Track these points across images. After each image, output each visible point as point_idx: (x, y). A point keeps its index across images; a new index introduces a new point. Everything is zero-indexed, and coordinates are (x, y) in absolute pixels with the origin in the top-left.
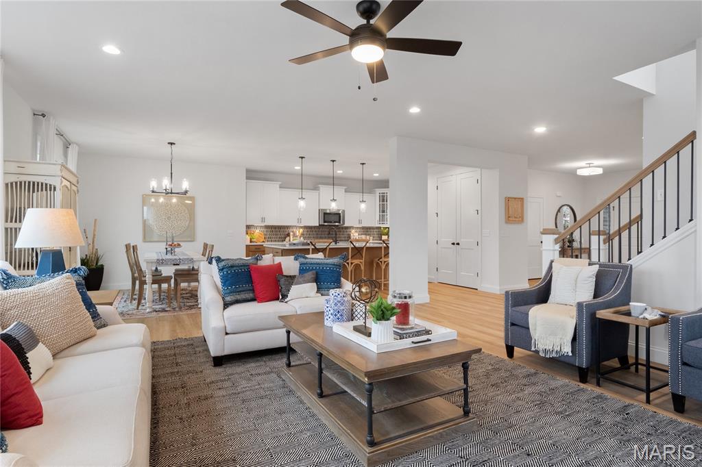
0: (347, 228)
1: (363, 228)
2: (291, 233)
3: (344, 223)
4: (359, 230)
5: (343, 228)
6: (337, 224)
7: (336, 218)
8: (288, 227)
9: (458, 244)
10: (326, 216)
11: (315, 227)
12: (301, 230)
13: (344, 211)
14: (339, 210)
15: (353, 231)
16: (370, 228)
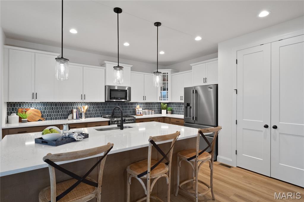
0: (132, 103)
1: (146, 103)
2: (75, 110)
3: (130, 100)
4: (142, 105)
5: (128, 104)
6: (123, 100)
7: (122, 95)
8: (72, 104)
9: (275, 127)
10: (112, 92)
11: (101, 103)
12: (86, 107)
13: (130, 88)
14: (125, 87)
15: (138, 106)
16: (152, 103)
